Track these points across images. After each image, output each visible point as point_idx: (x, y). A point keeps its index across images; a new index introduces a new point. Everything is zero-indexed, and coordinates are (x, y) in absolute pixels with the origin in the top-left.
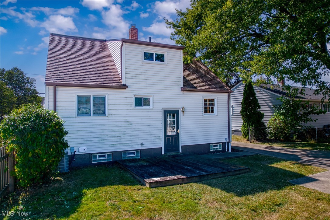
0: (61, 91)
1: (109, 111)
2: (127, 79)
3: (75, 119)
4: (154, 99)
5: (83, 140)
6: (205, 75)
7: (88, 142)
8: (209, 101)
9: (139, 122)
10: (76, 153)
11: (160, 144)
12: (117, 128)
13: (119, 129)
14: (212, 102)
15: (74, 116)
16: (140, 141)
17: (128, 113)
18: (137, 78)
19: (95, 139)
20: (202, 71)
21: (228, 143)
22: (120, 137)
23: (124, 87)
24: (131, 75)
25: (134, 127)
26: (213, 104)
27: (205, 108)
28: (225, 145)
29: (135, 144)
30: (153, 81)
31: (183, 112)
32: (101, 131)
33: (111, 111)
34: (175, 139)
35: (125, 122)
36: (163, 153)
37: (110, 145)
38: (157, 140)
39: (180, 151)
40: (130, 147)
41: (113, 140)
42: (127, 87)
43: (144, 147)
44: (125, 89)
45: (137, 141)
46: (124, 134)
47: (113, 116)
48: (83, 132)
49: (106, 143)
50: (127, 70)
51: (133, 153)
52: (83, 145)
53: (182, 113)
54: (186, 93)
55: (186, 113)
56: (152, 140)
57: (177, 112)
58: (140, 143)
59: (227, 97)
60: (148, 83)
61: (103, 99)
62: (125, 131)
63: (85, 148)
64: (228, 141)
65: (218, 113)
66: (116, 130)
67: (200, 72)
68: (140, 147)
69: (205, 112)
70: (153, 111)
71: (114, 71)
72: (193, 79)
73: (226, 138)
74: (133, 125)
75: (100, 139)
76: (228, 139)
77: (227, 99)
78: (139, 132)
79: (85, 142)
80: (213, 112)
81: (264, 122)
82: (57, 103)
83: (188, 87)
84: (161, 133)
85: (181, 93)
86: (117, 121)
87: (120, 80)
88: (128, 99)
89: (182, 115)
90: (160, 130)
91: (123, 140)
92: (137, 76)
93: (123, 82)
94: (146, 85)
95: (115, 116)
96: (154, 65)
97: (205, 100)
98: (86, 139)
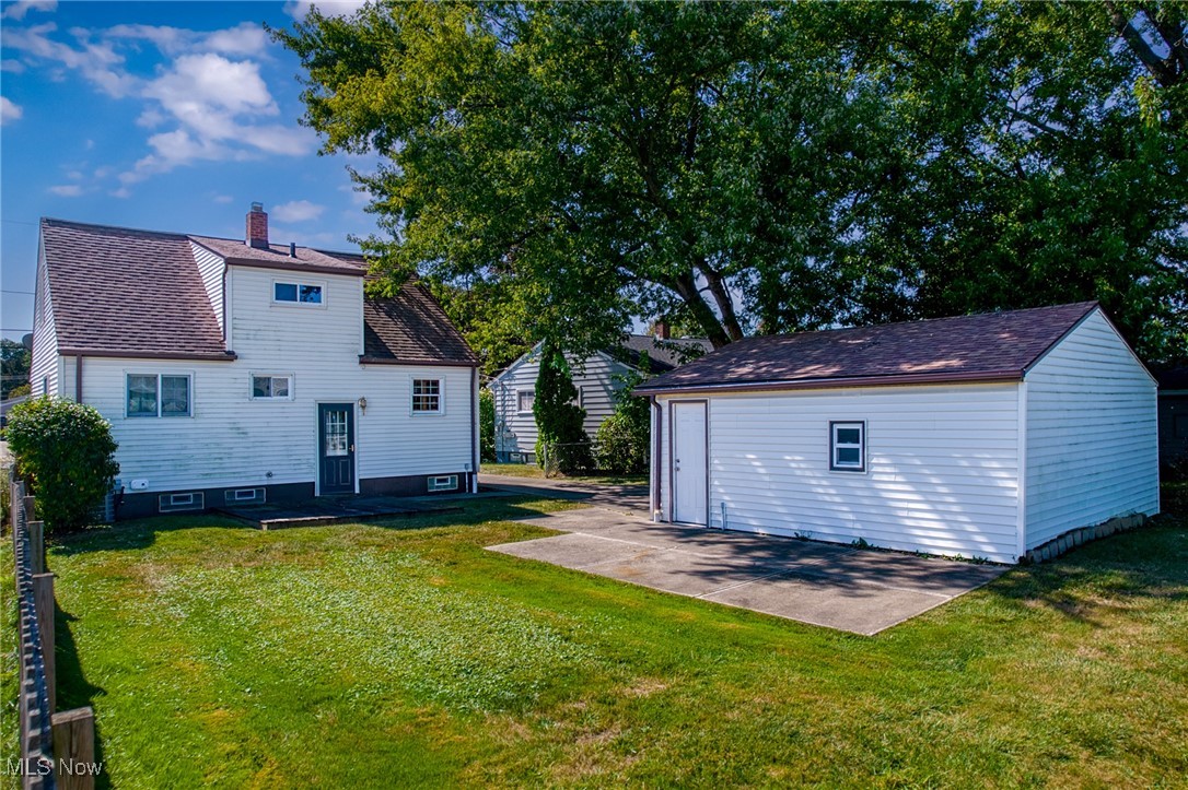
0: (93, 367)
1: (197, 406)
2: (235, 341)
3: (122, 422)
4: (297, 382)
5: (140, 464)
6: (427, 324)
7: (150, 469)
8: (427, 383)
9: (264, 430)
10: (125, 492)
11: (310, 474)
12: (214, 441)
13: (218, 444)
14: (434, 386)
15: (121, 417)
16: (264, 468)
17: (237, 411)
18: (258, 337)
19: (167, 463)
20: (423, 315)
21: (470, 474)
22: (221, 458)
23: (231, 356)
24: (245, 332)
25: (252, 440)
26: (436, 391)
27: (416, 399)
28: (464, 480)
29: (254, 473)
30: (296, 344)
31: (363, 407)
32: (180, 447)
33: (202, 406)
34: (345, 464)
35: (232, 428)
36: (317, 494)
37: (198, 475)
38: (303, 467)
39: (357, 491)
40: (243, 480)
41: (206, 466)
42: (236, 358)
43: (274, 481)
44: (232, 360)
45: (260, 468)
46: (229, 453)
47: (206, 416)
48: (140, 448)
49: (190, 472)
50: (235, 321)
51: (251, 494)
52: (140, 475)
53: (360, 409)
54: (368, 367)
55: (370, 409)
56: (292, 467)
57: (349, 407)
58: (265, 473)
59: (470, 375)
60: (282, 348)
61: (185, 381)
62: (231, 448)
63: (143, 481)
64: (470, 470)
65: (445, 410)
66: (213, 446)
67: (416, 316)
68: (265, 481)
69: (416, 407)
70: (294, 405)
71: (207, 321)
72: (394, 333)
73: (466, 465)
74: (250, 435)
75: (178, 463)
76: (471, 466)
77: (469, 379)
78: (264, 449)
79: (145, 469)
80: (435, 407)
81: (587, 430)
82: (84, 390)
83: (374, 356)
84: (312, 452)
85: (360, 367)
86: (214, 426)
87: (221, 342)
88: (239, 381)
89: (361, 414)
90: (310, 445)
91: (227, 465)
92: (259, 333)
93: (228, 348)
94: (278, 352)
95: (210, 416)
96: (297, 309)
97: (417, 383)
98: (145, 464)
